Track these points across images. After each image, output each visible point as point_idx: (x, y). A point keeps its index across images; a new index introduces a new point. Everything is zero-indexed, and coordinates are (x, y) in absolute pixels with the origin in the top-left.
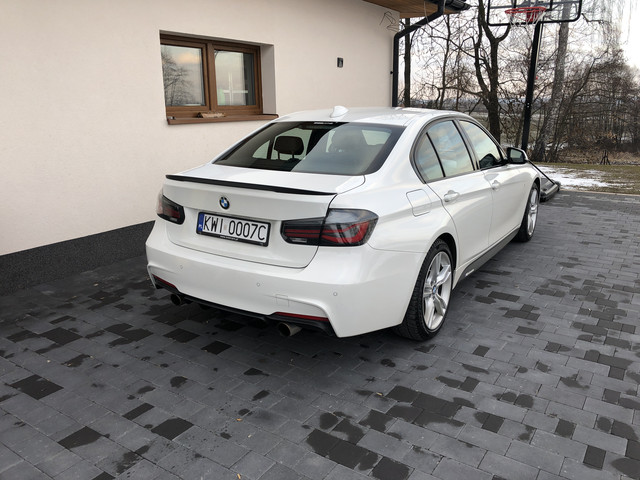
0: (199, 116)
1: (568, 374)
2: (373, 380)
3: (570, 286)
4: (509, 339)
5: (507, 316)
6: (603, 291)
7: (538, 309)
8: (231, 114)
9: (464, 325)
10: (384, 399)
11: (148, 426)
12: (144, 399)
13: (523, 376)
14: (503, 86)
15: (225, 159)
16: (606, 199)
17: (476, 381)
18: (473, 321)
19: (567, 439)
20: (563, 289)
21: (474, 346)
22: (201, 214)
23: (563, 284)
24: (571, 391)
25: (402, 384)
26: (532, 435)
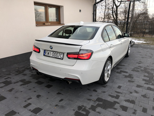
0: (44, 24)
1: (143, 94)
2: (91, 96)
3: (140, 69)
4: (127, 84)
5: (125, 77)
6: (149, 70)
7: (133, 75)
8: (53, 24)
9: (114, 80)
10: (95, 101)
11: (30, 110)
12: (29, 101)
13: (131, 94)
14: (119, 18)
15: (51, 35)
16: (146, 46)
17: (119, 96)
18: (117, 78)
19: (146, 113)
20: (139, 70)
21: (117, 86)
22: (45, 50)
23: (138, 68)
24: (145, 99)
25: (99, 97)
26: (136, 112)
